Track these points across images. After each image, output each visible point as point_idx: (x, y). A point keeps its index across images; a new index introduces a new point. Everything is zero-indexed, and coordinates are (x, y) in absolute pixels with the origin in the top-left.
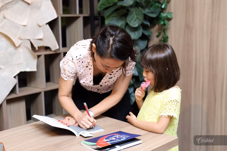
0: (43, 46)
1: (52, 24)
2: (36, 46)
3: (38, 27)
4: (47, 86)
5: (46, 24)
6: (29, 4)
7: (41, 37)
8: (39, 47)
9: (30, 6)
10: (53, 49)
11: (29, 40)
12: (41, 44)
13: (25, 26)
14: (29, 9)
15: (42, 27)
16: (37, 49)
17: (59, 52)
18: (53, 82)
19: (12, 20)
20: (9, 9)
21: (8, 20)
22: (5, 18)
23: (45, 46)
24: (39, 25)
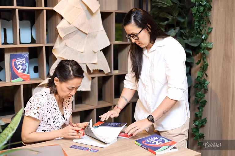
0: (97, 69)
1: (105, 51)
2: (91, 69)
3: (94, 53)
4: (98, 104)
5: (101, 51)
6: (86, 34)
7: (95, 62)
8: (93, 70)
9: (87, 36)
10: (106, 73)
11: (85, 64)
12: (96, 67)
13: (82, 52)
14: (86, 38)
15: (96, 53)
16: (92, 72)
17: (110, 74)
18: (105, 100)
19: (72, 47)
20: (70, 39)
21: (69, 47)
22: (66, 46)
23: (99, 69)
24: (94, 52)
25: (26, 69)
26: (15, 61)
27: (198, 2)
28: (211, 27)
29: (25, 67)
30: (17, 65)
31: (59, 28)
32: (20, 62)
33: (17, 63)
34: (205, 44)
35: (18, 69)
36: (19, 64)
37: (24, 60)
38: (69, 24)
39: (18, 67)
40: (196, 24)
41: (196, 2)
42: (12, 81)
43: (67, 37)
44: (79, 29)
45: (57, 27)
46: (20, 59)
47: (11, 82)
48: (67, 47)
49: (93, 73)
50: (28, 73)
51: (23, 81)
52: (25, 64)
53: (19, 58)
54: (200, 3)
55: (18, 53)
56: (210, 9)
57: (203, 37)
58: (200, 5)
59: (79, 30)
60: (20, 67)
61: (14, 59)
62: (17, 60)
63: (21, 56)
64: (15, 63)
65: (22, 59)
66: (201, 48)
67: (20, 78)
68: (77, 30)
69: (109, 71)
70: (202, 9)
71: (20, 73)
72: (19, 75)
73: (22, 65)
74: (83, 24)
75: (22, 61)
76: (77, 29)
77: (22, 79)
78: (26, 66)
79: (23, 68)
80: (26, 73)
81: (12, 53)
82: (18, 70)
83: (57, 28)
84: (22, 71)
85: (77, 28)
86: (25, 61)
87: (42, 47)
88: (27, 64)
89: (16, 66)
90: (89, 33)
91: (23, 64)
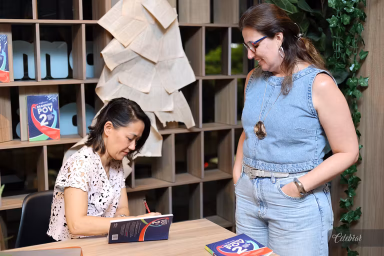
0: (174, 121)
1: (188, 91)
2: (163, 122)
3: (166, 94)
5: (179, 90)
6: (154, 63)
7: (170, 109)
8: (167, 123)
9: (157, 66)
10: (188, 127)
11: (153, 112)
12: (171, 118)
13: (147, 93)
14: (154, 69)
15: (172, 95)
16: (165, 125)
17: (196, 130)
18: (190, 173)
19: (130, 85)
20: (126, 71)
21: (124, 85)
22: (119, 82)
23: (177, 121)
24: (168, 93)
25: (53, 119)
26: (36, 107)
27: (341, 8)
28: (365, 50)
29: (52, 117)
30: (39, 113)
31: (105, 54)
32: (43, 109)
33: (38, 110)
34: (355, 81)
35: (41, 120)
36: (42, 113)
37: (50, 106)
38: (123, 47)
39: (41, 117)
40: (338, 46)
41: (336, 7)
42: (31, 139)
43: (121, 67)
44: (140, 56)
45: (102, 52)
46: (44, 104)
47: (28, 141)
48: (121, 85)
49: (166, 127)
50: (56, 127)
51: (49, 139)
52: (52, 111)
53: (42, 103)
54: (345, 9)
55: (40, 95)
56: (363, 19)
57: (351, 69)
58: (344, 12)
59: (140, 58)
60: (43, 118)
61: (34, 105)
62: (40, 106)
63: (45, 99)
64: (36, 111)
65: (46, 103)
66: (348, 87)
67: (43, 134)
68: (137, 57)
69: (194, 124)
70: (347, 19)
71: (44, 127)
72: (42, 130)
73: (47, 114)
74: (147, 47)
75: (47, 107)
76: (137, 55)
77: (48, 137)
78: (53, 115)
79: (50, 119)
80: (53, 126)
81: (31, 95)
82: (41, 122)
83: (101, 54)
84: (47, 123)
85: (137, 53)
86: (52, 107)
87: (79, 85)
88: (55, 113)
89: (37, 116)
90: (158, 62)
91: (49, 113)
